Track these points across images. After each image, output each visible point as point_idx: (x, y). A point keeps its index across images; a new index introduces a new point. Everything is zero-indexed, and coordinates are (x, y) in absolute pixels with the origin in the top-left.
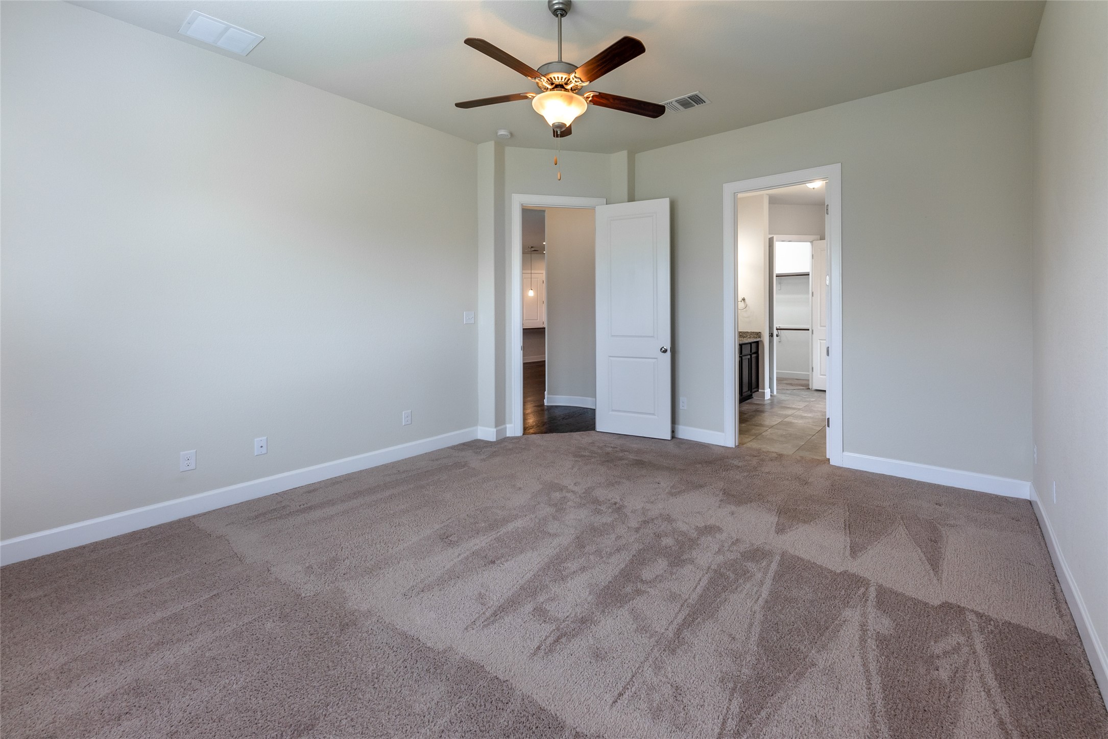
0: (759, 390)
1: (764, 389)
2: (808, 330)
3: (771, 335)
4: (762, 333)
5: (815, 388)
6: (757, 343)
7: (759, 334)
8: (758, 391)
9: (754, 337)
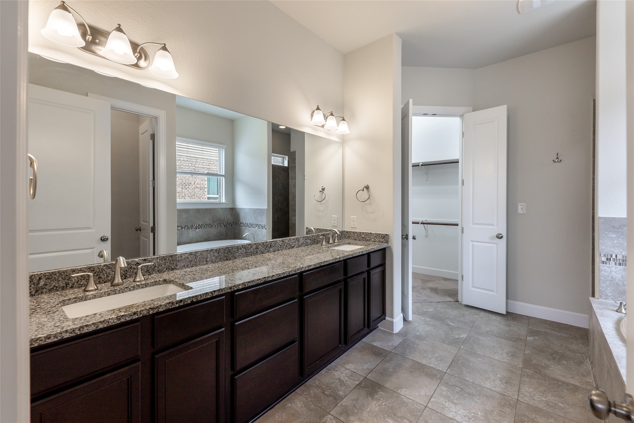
0: (387, 318)
1: (392, 317)
2: (457, 225)
3: (405, 237)
4: (391, 235)
5: (465, 302)
6: (384, 250)
7: (385, 238)
8: (385, 319)
9: (379, 241)
